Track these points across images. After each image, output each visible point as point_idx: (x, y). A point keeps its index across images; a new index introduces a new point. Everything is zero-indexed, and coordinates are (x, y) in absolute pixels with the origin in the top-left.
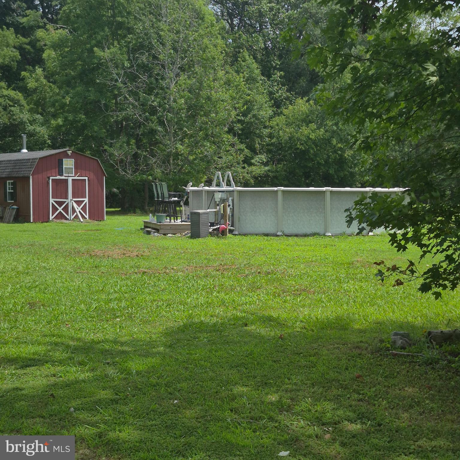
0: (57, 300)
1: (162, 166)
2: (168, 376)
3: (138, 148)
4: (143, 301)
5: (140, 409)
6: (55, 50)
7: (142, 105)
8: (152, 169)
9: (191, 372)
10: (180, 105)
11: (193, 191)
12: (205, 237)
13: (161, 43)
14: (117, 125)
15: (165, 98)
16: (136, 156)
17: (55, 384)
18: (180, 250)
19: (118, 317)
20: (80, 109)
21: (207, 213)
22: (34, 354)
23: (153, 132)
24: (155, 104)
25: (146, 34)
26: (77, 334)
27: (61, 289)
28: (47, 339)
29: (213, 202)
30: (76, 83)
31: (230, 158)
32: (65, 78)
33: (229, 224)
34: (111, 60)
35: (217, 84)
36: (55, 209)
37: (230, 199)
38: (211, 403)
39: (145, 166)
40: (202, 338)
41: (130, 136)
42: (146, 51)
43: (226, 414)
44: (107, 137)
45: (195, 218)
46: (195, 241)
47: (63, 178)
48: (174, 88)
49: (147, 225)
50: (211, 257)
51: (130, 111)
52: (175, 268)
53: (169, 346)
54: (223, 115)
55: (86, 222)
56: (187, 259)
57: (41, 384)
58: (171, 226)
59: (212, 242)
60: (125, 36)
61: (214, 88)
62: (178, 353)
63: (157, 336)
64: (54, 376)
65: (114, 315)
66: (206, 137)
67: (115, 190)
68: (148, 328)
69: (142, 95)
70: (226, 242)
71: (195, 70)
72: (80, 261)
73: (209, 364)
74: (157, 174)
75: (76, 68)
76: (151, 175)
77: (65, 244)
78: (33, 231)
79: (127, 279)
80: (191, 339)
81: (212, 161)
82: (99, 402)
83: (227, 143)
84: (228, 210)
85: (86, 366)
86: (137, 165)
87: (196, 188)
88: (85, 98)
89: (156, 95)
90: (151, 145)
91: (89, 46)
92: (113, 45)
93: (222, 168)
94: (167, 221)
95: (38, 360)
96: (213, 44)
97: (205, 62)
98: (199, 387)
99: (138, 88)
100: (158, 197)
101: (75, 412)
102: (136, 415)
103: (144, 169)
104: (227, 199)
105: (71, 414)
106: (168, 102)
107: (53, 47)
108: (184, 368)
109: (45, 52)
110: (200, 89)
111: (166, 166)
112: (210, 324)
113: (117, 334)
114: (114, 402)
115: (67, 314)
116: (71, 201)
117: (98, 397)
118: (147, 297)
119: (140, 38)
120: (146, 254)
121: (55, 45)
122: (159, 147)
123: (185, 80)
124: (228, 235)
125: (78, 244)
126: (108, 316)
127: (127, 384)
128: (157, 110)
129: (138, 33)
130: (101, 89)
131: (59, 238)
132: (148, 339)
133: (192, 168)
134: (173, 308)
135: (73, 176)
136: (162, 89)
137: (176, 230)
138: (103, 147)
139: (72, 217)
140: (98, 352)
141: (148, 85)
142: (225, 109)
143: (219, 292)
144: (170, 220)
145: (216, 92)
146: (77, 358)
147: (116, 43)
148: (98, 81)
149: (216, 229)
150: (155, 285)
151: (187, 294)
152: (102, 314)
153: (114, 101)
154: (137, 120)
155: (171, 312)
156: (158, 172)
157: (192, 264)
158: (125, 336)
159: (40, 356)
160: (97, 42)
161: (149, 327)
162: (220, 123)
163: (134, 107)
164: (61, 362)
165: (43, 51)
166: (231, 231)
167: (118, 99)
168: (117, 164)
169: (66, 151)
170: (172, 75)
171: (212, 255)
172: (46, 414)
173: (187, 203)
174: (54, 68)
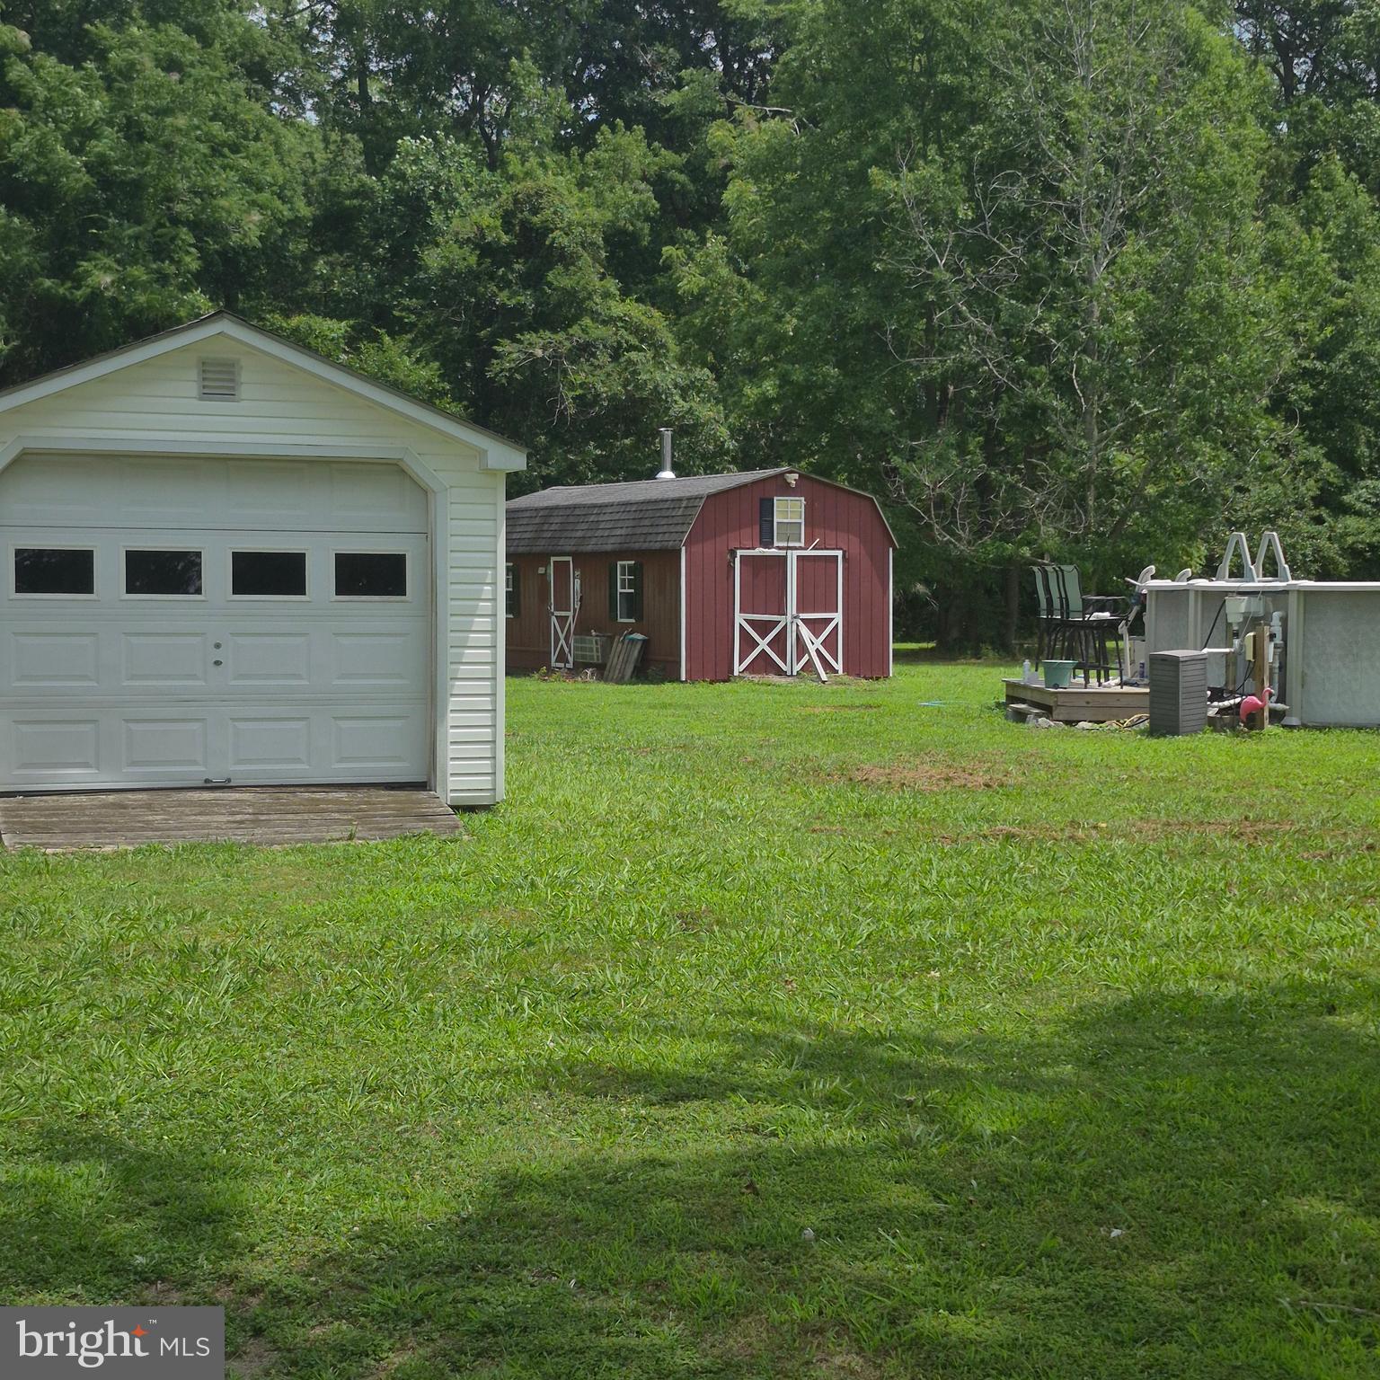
0: (759, 908)
1: (1062, 514)
2: (1089, 1154)
3: (991, 461)
4: (1009, 920)
5: (1007, 1247)
6: (757, 180)
7: (1008, 333)
8: (1032, 525)
9: (1160, 1144)
10: (1123, 331)
11: (1160, 593)
12: (1196, 732)
13: (1068, 145)
14: (930, 395)
15: (1076, 311)
16: (983, 487)
17: (759, 1155)
18: (1116, 772)
19: (934, 966)
20: (825, 351)
21: (1203, 659)
22: (696, 1064)
23: (1035, 414)
24: (1046, 328)
25: (1024, 121)
26: (818, 1010)
27: (769, 877)
28: (734, 1023)
29: (1220, 625)
30: (814, 274)
31: (1275, 489)
32: (783, 261)
33: (1271, 695)
34: (919, 203)
35: (1237, 263)
36: (749, 643)
37: (1276, 615)
38: (1225, 1246)
39: (1011, 516)
40: (1191, 1044)
41: (965, 426)
42: (1024, 172)
43: (1276, 1282)
44: (899, 430)
45: (1163, 674)
46: (1164, 745)
47: (773, 552)
48: (1105, 279)
49: (1015, 694)
50: (1213, 795)
51: (969, 353)
52: (1104, 825)
53: (1092, 1063)
54: (1254, 355)
55: (836, 683)
56: (1139, 800)
57: (719, 1151)
58: (1089, 698)
59: (1216, 748)
60: (962, 130)
61: (1229, 274)
62: (1119, 1086)
63: (1052, 1028)
64: (756, 1131)
65: (923, 959)
66: (1202, 424)
67: (920, 588)
68: (1024, 1005)
69: (1006, 302)
70: (1263, 748)
71: (1171, 222)
72: (821, 796)
73: (1217, 1126)
74: (1045, 541)
75: (814, 231)
76: (1029, 544)
77: (777, 747)
78: (688, 707)
79: (960, 853)
80: (1156, 1044)
81: (1219, 499)
82: (885, 1218)
83: (1265, 444)
84: (1270, 651)
85: (844, 1108)
86: (987, 514)
87: (1166, 583)
88: (840, 317)
89: (1049, 304)
90: (1030, 453)
91: (855, 163)
92: (925, 157)
93: (1248, 520)
94: (1076, 682)
95: (708, 1081)
96: (1231, 140)
97: (1202, 196)
98: (1186, 1191)
99: (994, 282)
100: (1050, 611)
101: (817, 1240)
102: (998, 1265)
103: (1007, 524)
104: (1267, 618)
105: (806, 1246)
106: (1084, 322)
107: (751, 173)
108: (1138, 1131)
109: (730, 187)
110: (1186, 280)
111: (1073, 516)
112: (1216, 1001)
113: (933, 1016)
114: (930, 1220)
115: (786, 951)
116: (793, 619)
117: (883, 1202)
118: (1019, 909)
119: (1005, 132)
120: (1011, 781)
121: (756, 166)
122: (1052, 458)
123: (1139, 253)
124: (1268, 727)
125: (815, 748)
126: (907, 962)
127: (966, 1169)
128: (1049, 348)
129: (1000, 119)
130: (888, 290)
131: (760, 728)
132: (1027, 1038)
133: (1155, 521)
134: (1099, 945)
135: (801, 548)
136: (1068, 282)
137: (1103, 709)
138: (888, 461)
139: (797, 668)
140: (880, 1070)
141: (1027, 273)
142: (1263, 339)
143: (1240, 904)
144: (1087, 678)
145: (1234, 287)
146: (818, 1082)
147: (932, 151)
148: (878, 266)
149: (1230, 708)
150: (1043, 875)
151: (1141, 906)
152: (887, 954)
153: (922, 325)
154: (989, 380)
155: (1093, 960)
156: (1049, 534)
157: (1154, 816)
158: (957, 1023)
159: (713, 1069)
160: (880, 150)
161: (1028, 1000)
162: (1245, 383)
163: (983, 339)
164: (774, 1093)
165: (724, 184)
166: (1276, 716)
167: (936, 317)
168: (927, 511)
169: (782, 474)
170: (1098, 238)
171: (1217, 790)
172: (736, 1241)
173: (1137, 629)
174: (754, 232)
